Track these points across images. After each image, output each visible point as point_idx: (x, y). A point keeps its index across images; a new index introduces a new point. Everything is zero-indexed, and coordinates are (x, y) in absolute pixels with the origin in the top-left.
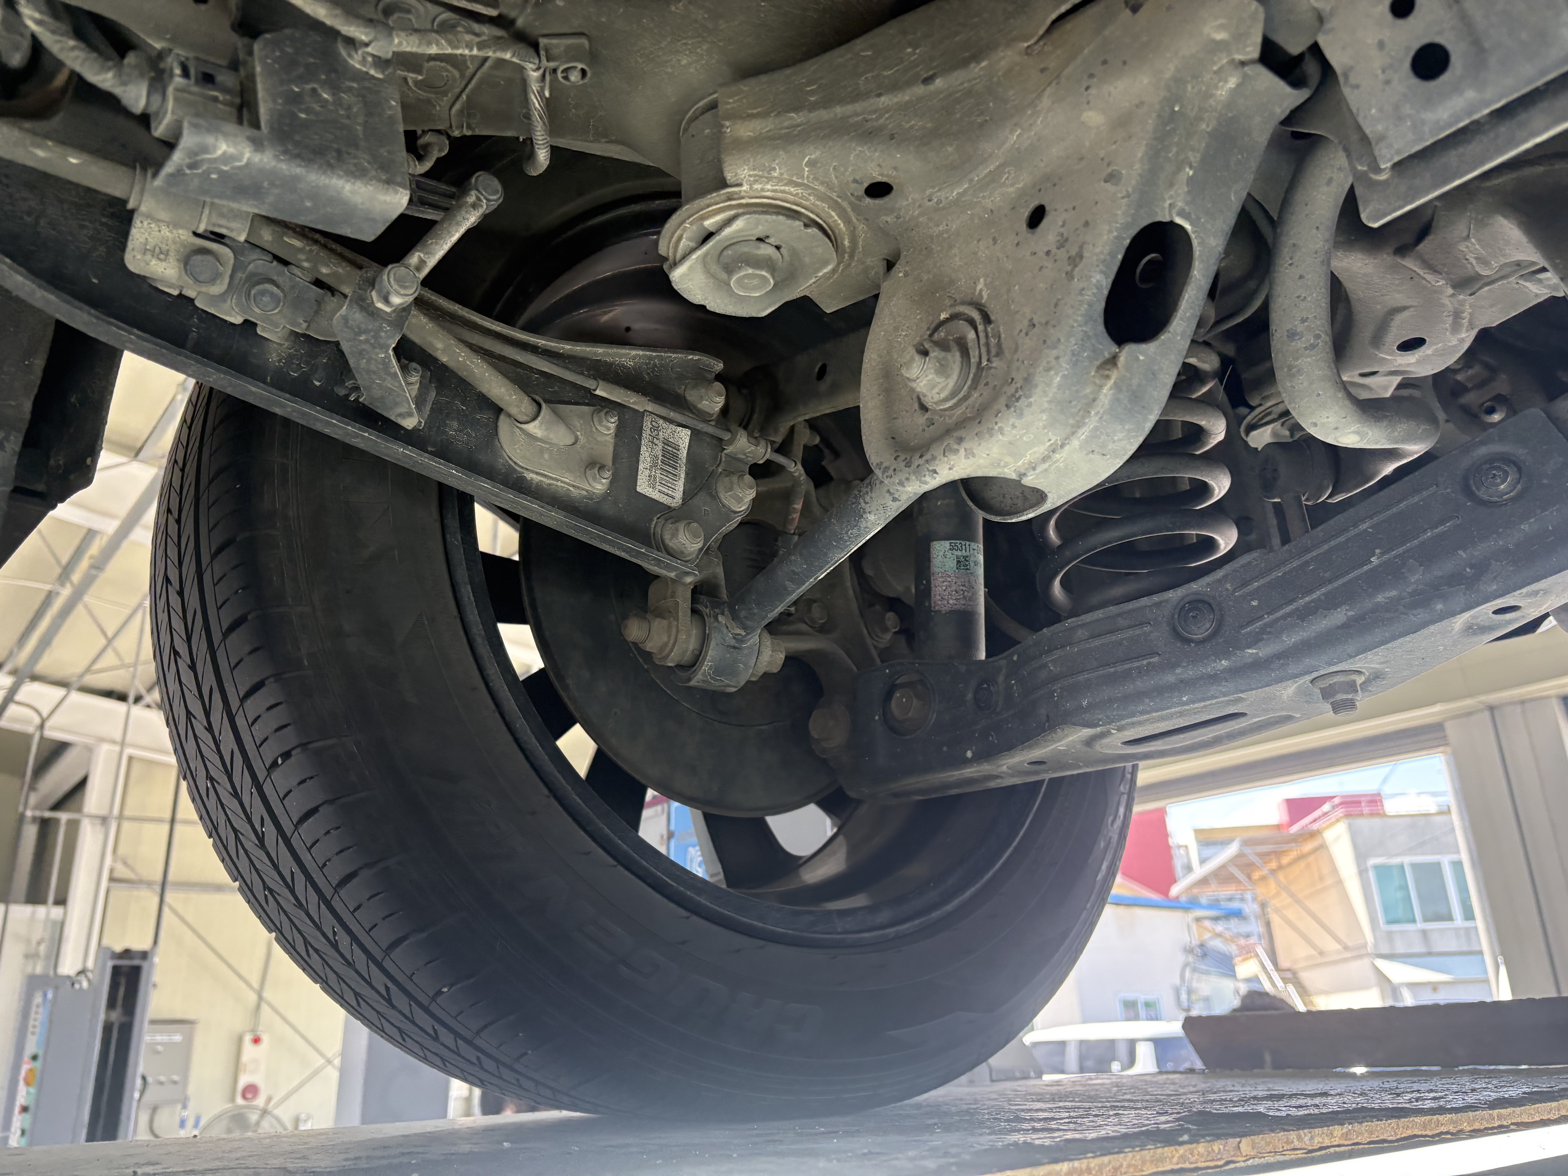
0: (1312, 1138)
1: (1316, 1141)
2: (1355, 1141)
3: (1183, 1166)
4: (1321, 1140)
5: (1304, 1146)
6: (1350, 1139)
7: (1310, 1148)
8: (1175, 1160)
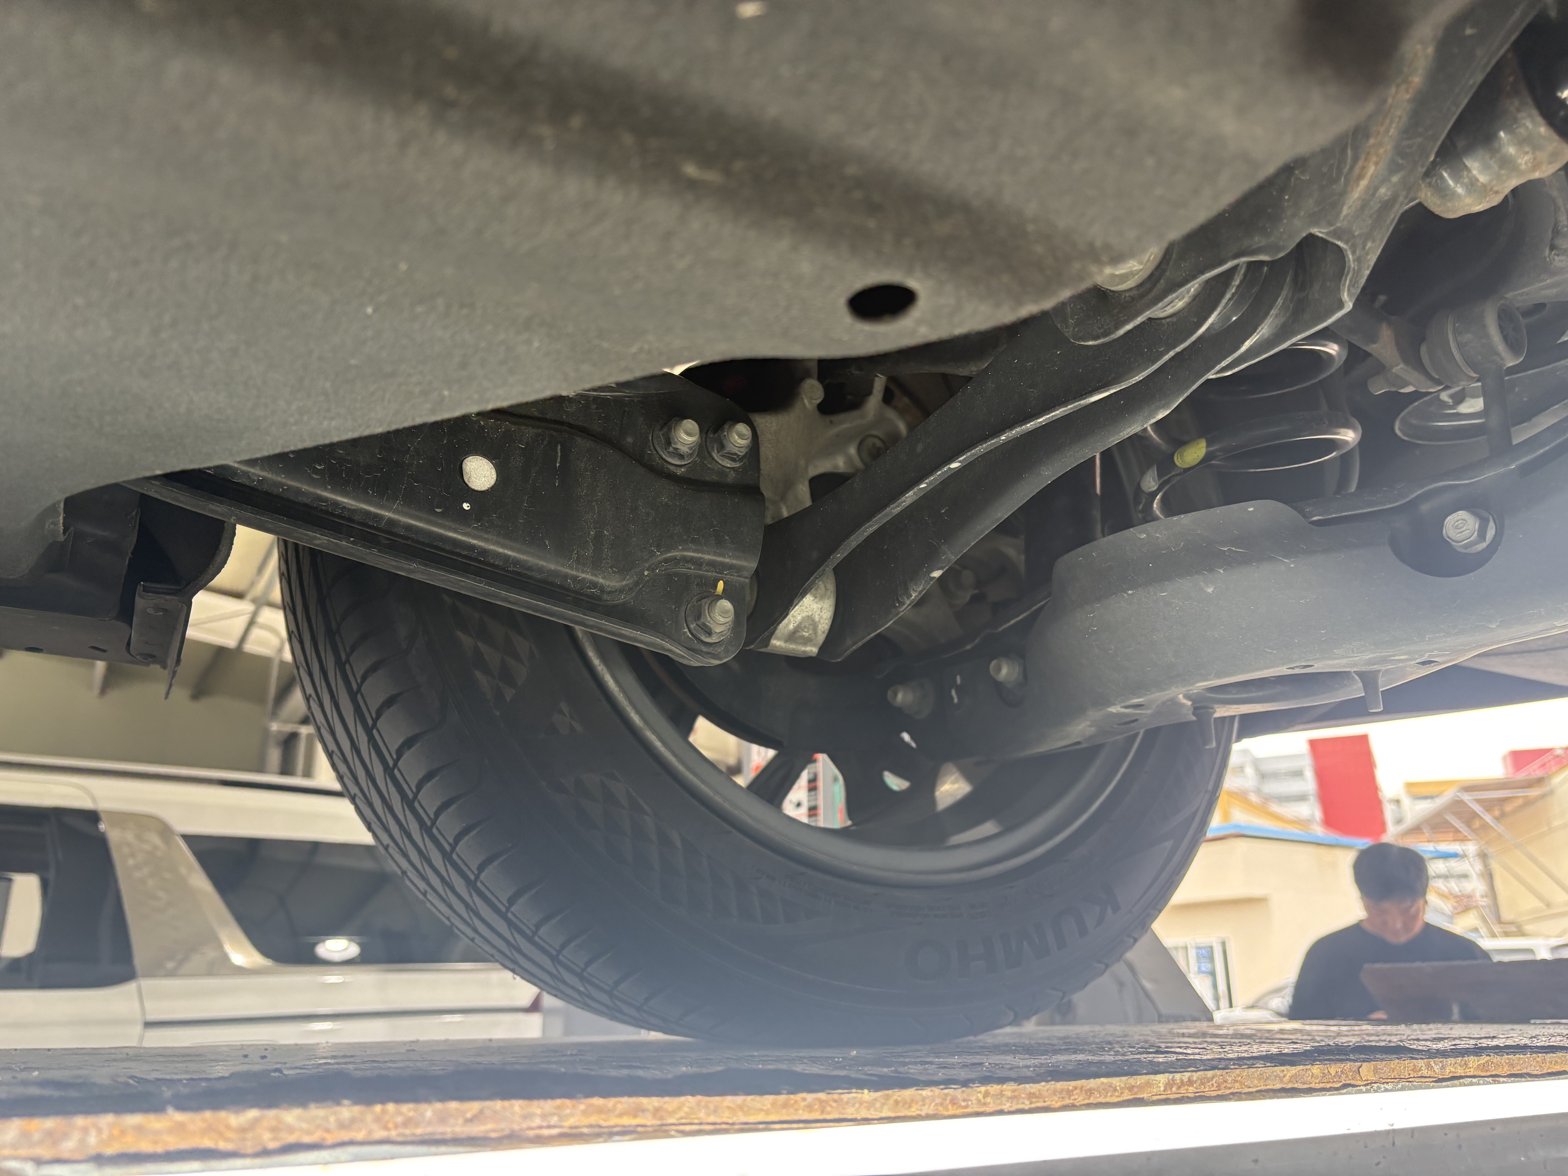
0: (1443, 1068)
1: (1448, 1071)
2: (1493, 1073)
3: (1296, 1086)
4: (1453, 1070)
5: (1433, 1074)
6: (1487, 1071)
7: (1440, 1077)
8: (1285, 1079)
